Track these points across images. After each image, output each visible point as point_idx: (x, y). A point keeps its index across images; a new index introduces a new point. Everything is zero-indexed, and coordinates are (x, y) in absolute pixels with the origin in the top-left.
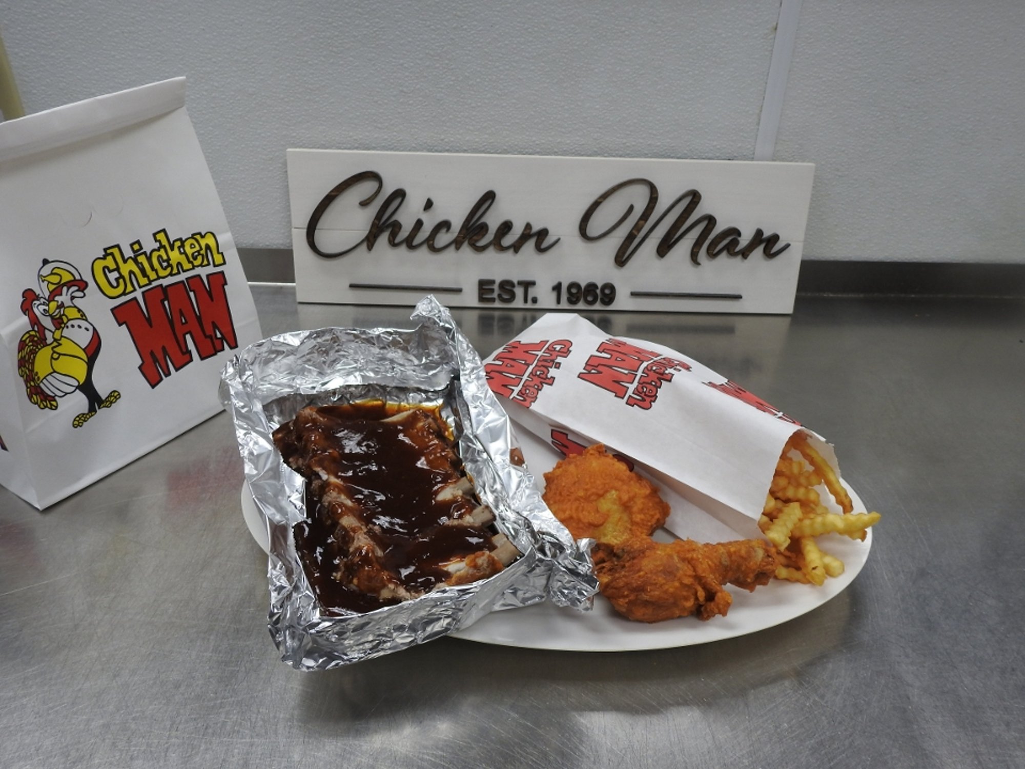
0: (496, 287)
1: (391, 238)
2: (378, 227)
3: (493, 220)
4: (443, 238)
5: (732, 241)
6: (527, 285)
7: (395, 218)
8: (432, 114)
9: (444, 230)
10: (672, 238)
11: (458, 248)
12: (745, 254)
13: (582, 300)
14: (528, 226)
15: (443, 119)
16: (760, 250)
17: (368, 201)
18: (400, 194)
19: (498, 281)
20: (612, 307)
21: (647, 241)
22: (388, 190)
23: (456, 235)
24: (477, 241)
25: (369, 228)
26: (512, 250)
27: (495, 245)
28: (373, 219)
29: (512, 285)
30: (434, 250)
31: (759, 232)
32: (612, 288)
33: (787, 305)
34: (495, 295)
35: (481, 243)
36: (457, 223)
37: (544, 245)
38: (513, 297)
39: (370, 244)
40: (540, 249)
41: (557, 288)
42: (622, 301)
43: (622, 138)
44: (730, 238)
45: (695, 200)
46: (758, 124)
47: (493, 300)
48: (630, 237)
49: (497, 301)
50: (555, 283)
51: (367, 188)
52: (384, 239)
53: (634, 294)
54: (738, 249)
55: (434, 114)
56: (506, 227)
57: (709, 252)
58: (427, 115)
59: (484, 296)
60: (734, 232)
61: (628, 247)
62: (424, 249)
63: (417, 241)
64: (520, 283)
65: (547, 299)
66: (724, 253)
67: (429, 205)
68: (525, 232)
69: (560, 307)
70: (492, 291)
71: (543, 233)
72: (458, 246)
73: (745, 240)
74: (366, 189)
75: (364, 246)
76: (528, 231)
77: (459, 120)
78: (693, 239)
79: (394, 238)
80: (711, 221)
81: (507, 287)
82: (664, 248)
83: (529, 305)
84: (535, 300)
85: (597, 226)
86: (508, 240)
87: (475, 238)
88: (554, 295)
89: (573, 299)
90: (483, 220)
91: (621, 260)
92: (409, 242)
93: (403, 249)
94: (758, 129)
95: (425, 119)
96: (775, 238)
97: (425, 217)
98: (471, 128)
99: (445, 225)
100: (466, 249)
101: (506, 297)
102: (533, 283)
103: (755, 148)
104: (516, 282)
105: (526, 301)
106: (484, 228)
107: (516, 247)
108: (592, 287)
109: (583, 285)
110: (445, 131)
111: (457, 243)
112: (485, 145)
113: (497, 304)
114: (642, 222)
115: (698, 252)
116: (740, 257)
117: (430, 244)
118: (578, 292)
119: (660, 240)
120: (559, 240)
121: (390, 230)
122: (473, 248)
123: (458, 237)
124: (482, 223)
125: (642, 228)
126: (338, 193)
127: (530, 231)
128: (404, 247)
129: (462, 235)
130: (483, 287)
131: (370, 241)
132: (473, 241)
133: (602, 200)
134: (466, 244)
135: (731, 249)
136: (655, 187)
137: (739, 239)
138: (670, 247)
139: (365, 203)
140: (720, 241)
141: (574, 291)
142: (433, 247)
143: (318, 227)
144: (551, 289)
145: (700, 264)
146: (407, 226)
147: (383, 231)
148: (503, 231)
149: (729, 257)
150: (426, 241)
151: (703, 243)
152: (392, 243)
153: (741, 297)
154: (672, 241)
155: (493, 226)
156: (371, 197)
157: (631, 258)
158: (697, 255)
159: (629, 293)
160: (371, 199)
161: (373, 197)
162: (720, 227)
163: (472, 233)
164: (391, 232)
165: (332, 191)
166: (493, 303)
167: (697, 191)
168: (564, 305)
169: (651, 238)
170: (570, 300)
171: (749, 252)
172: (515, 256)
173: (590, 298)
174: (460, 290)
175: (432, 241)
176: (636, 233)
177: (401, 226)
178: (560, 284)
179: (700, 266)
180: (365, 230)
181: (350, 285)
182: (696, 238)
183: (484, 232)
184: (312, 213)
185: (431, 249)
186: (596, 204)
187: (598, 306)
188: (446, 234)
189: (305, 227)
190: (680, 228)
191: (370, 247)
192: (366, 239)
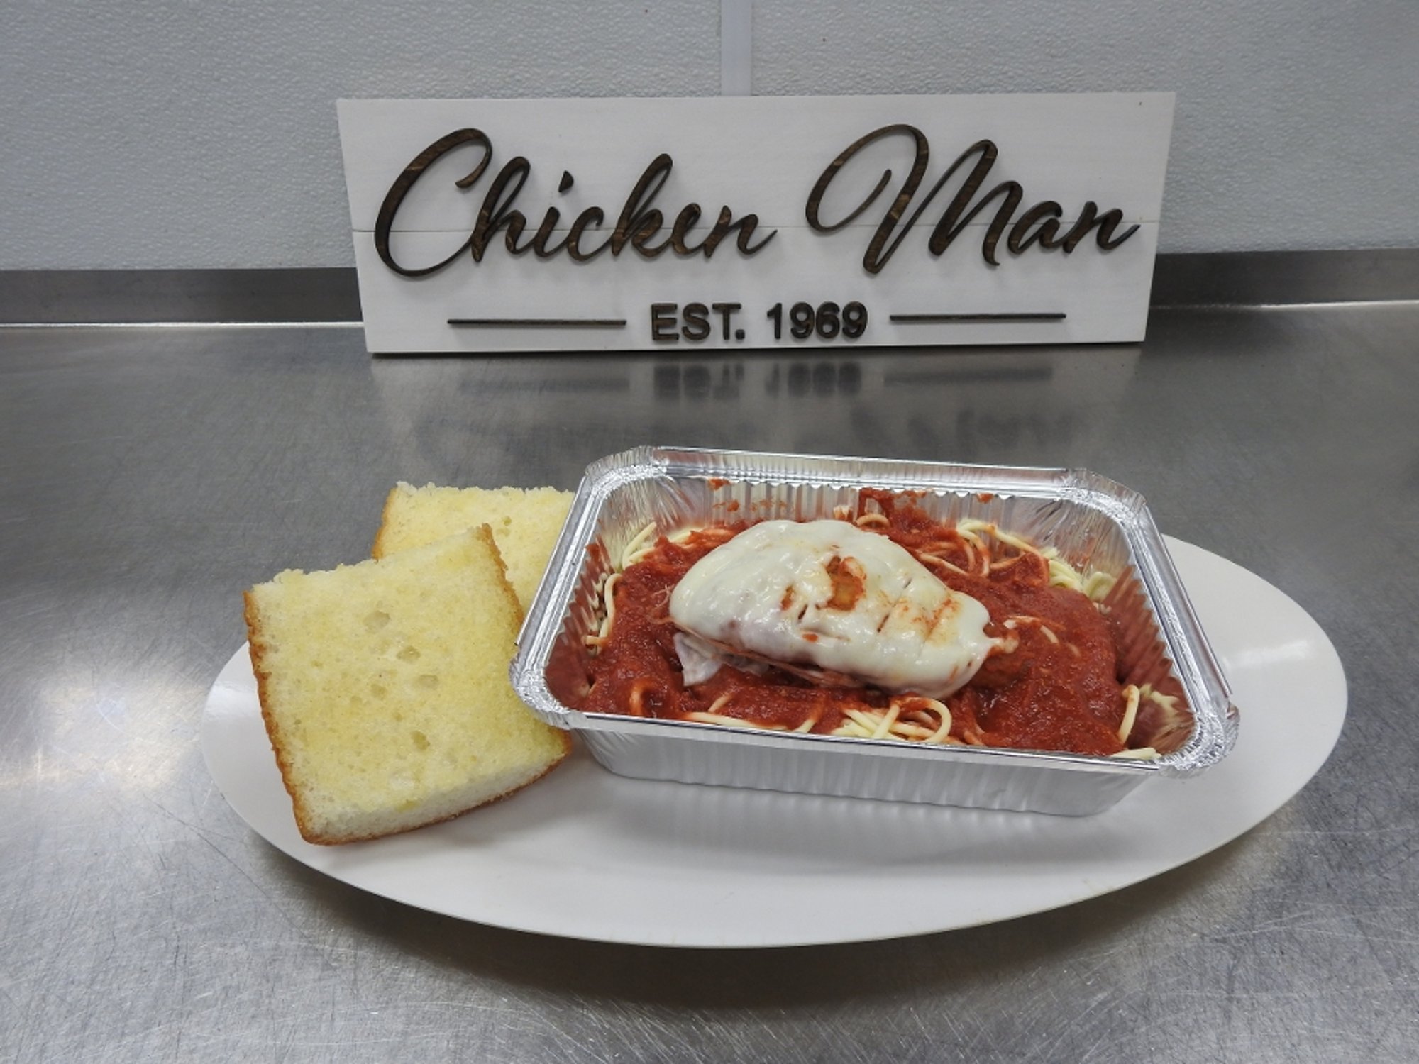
0: (679, 316)
1: (510, 239)
2: (488, 222)
3: (669, 206)
4: (593, 239)
5: (1045, 225)
6: (728, 310)
7: (515, 207)
9: (593, 225)
10: (954, 223)
11: (616, 253)
12: (1068, 245)
13: (814, 333)
14: (726, 212)
16: (1091, 238)
17: (469, 180)
18: (519, 167)
19: (681, 307)
20: (862, 342)
21: (914, 230)
22: (502, 159)
23: (612, 231)
24: (646, 239)
25: (473, 227)
26: (701, 254)
27: (674, 244)
28: (479, 210)
29: (702, 309)
30: (579, 258)
31: (1091, 208)
32: (861, 309)
33: (1134, 327)
34: (678, 330)
35: (653, 244)
36: (613, 214)
37: (751, 244)
38: (706, 328)
39: (476, 251)
40: (745, 250)
41: (775, 313)
42: (879, 333)
44: (1044, 220)
45: (988, 157)
47: (675, 337)
48: (888, 224)
49: (682, 338)
50: (771, 306)
51: (468, 158)
52: (498, 243)
53: (896, 319)
54: (1060, 235)
56: (691, 214)
57: (1012, 242)
59: (662, 331)
60: (1053, 208)
61: (885, 240)
62: (563, 258)
63: (549, 247)
64: (716, 307)
65: (760, 334)
67: (567, 183)
68: (722, 222)
69: (781, 344)
70: (674, 321)
71: (750, 223)
72: (616, 249)
73: (1069, 218)
74: (465, 160)
75: (466, 256)
76: (726, 219)
78: (986, 224)
79: (515, 241)
80: (1013, 191)
81: (696, 313)
82: (940, 242)
83: (733, 344)
84: (740, 335)
85: (835, 207)
86: (694, 238)
87: (642, 234)
88: (770, 326)
89: (800, 331)
90: (655, 205)
91: (874, 262)
92: (539, 246)
93: (530, 258)
96: (1116, 216)
97: (561, 204)
99: (593, 215)
100: (629, 252)
101: (695, 331)
102: (738, 307)
104: (709, 307)
105: (726, 336)
106: (655, 219)
107: (708, 248)
108: (829, 308)
109: (815, 307)
111: (615, 245)
113: (683, 345)
114: (905, 197)
115: (995, 244)
116: (1060, 250)
117: (571, 245)
118: (808, 318)
119: (933, 228)
120: (775, 232)
121: (507, 227)
122: (639, 251)
123: (615, 233)
124: (652, 211)
125: (905, 207)
126: (421, 167)
127: (729, 221)
128: (531, 254)
129: (622, 231)
130: (659, 316)
131: (477, 245)
132: (639, 241)
133: (841, 163)
134: (629, 246)
135: (1045, 239)
136: (924, 137)
137: (1060, 220)
138: (950, 238)
139: (465, 182)
140: (1028, 226)
141: (802, 316)
142: (578, 253)
143: (394, 226)
144: (765, 315)
145: (998, 264)
146: (535, 221)
147: (497, 230)
148: (687, 221)
149: (1043, 251)
150: (566, 243)
151: (1002, 229)
152: (512, 248)
153: (1063, 316)
154: (954, 228)
155: (671, 215)
156: (474, 172)
157: (889, 258)
158: (993, 250)
159: (888, 319)
160: (475, 177)
161: (479, 171)
162: (1029, 202)
163: (637, 229)
164: (509, 231)
165: (411, 165)
166: (676, 343)
167: (989, 141)
168: (788, 342)
169: (920, 225)
170: (796, 334)
171: (1074, 243)
172: (707, 262)
173: (827, 328)
174: (623, 323)
175: (574, 243)
176: (896, 217)
177: (524, 221)
178: (779, 306)
179: (998, 267)
180: (469, 230)
181: (450, 322)
182: (991, 221)
183: (657, 225)
184: (382, 202)
185: (573, 257)
186: (832, 171)
187: (840, 341)
188: (597, 230)
189: (373, 227)
190: (965, 205)
191: (478, 256)
192: (471, 243)
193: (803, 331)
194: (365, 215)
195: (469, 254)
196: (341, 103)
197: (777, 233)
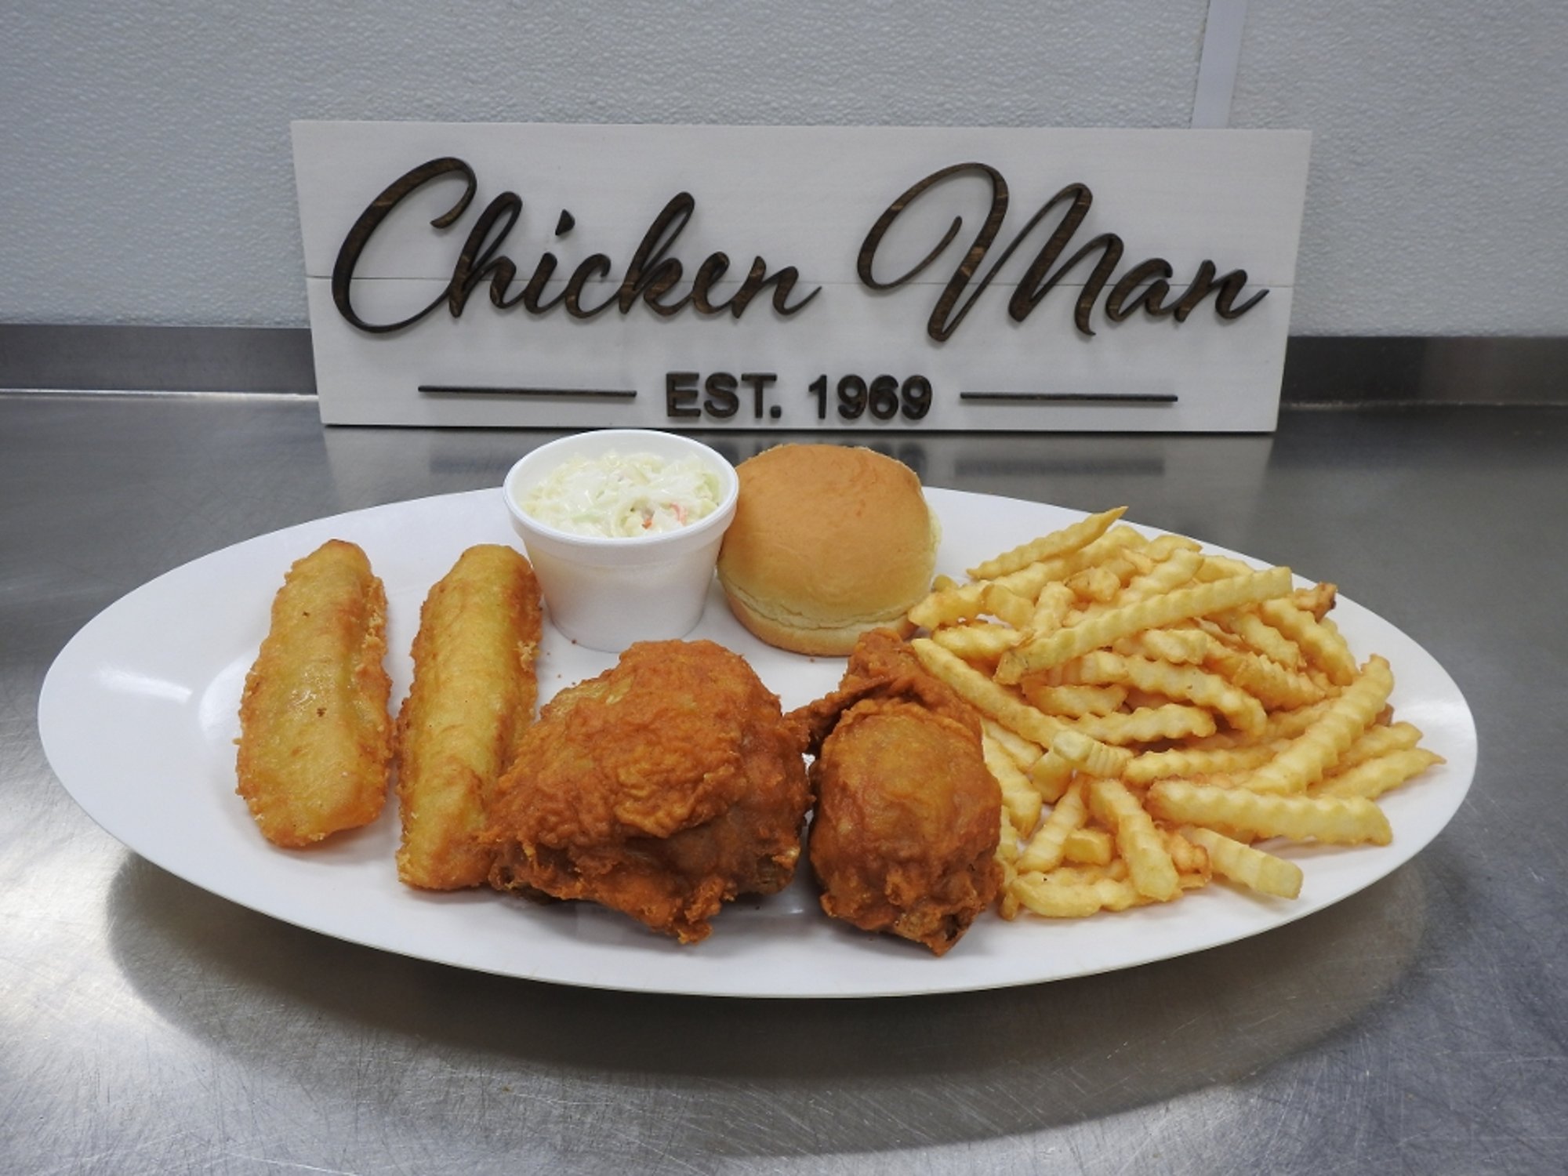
0: (701, 387)
1: (495, 290)
2: (469, 270)
3: (690, 253)
4: (596, 292)
5: (1153, 287)
6: (761, 382)
7: (503, 252)
8: (571, 49)
9: (597, 276)
10: (1038, 283)
11: (625, 310)
12: (1179, 312)
13: (867, 412)
14: (759, 264)
15: (592, 60)
16: (1208, 304)
17: (448, 219)
18: (509, 205)
19: (704, 377)
20: (925, 424)
21: (990, 290)
22: (487, 195)
23: (619, 284)
24: (661, 294)
25: (450, 274)
26: (728, 314)
27: (695, 302)
28: (459, 254)
29: (730, 381)
30: (578, 313)
31: (1208, 268)
32: (923, 384)
33: (1263, 414)
34: (699, 404)
35: (669, 301)
36: (621, 262)
37: (790, 303)
38: (734, 403)
39: (454, 304)
40: (782, 309)
41: (819, 387)
42: (946, 412)
43: (936, 94)
44: (1150, 282)
45: (1080, 203)
46: (1199, 58)
47: (696, 413)
48: (958, 282)
49: (702, 417)
50: (815, 378)
51: (447, 193)
52: (481, 296)
53: (968, 398)
54: (1169, 299)
55: (575, 50)
56: (717, 265)
57: (1111, 307)
58: (561, 52)
59: (678, 407)
60: (1160, 268)
61: (954, 301)
62: (561, 314)
63: (545, 299)
64: (746, 378)
65: (800, 412)
66: (1140, 312)
67: (566, 224)
68: (754, 275)
69: (826, 425)
70: (695, 394)
71: (788, 277)
72: (625, 305)
73: (1180, 283)
74: (444, 194)
75: (445, 309)
76: (759, 272)
77: (622, 61)
78: (1079, 285)
79: (502, 293)
80: (1112, 245)
81: (722, 386)
82: (1022, 305)
83: (766, 423)
84: (776, 413)
85: (890, 262)
86: (720, 294)
87: (656, 288)
88: (813, 402)
89: (849, 410)
90: (671, 254)
91: (940, 328)
92: (531, 300)
93: (520, 314)
94: (1198, 69)
95: (559, 60)
96: (1238, 279)
97: (559, 249)
98: (647, 77)
99: (598, 264)
100: (640, 311)
101: (720, 407)
102: (773, 378)
103: (1193, 109)
104: (738, 378)
105: (759, 413)
106: (674, 269)
107: (737, 306)
108: (885, 383)
109: (869, 380)
110: (597, 84)
111: (623, 301)
112: (675, 113)
113: (704, 422)
114: (979, 250)
115: (1089, 309)
116: (1170, 319)
117: (570, 301)
118: (859, 394)
119: (1015, 288)
120: (819, 289)
121: (492, 277)
122: (653, 308)
123: (623, 286)
124: (670, 260)
125: (979, 262)
126: (390, 203)
127: (764, 273)
128: (521, 311)
129: (632, 283)
130: (677, 388)
131: (455, 298)
132: (653, 296)
133: (900, 207)
134: (640, 301)
135: (1151, 304)
136: (1002, 180)
137: (1170, 281)
138: (1035, 301)
139: (442, 221)
140: (1131, 289)
141: (851, 392)
142: (578, 308)
143: (356, 273)
144: (807, 387)
145: (1094, 334)
146: (526, 268)
147: (480, 279)
148: (711, 274)
149: (1148, 320)
150: (564, 296)
151: (1099, 291)
152: (498, 301)
153: (1175, 399)
154: (1040, 288)
155: (692, 263)
156: (453, 210)
157: (958, 324)
158: (1087, 317)
159: (958, 396)
160: (455, 214)
161: (459, 209)
162: (1130, 260)
163: (651, 281)
164: (494, 281)
165: (378, 199)
166: (697, 421)
167: (1083, 186)
168: (834, 422)
169: (998, 284)
170: (844, 413)
171: (1188, 309)
172: (735, 324)
173: (882, 408)
174: (633, 395)
175: (573, 298)
176: (968, 273)
177: (513, 269)
178: (823, 379)
179: (1094, 337)
180: (446, 279)
181: (421, 389)
182: (1085, 282)
183: (674, 277)
184: (342, 243)
185: (572, 313)
186: (889, 217)
187: (897, 423)
188: (602, 282)
189: (331, 273)
190: (1052, 261)
191: (456, 311)
192: (448, 295)
193: (852, 410)
194: (322, 259)
195: (445, 308)
196: (297, 125)
197: (822, 291)
